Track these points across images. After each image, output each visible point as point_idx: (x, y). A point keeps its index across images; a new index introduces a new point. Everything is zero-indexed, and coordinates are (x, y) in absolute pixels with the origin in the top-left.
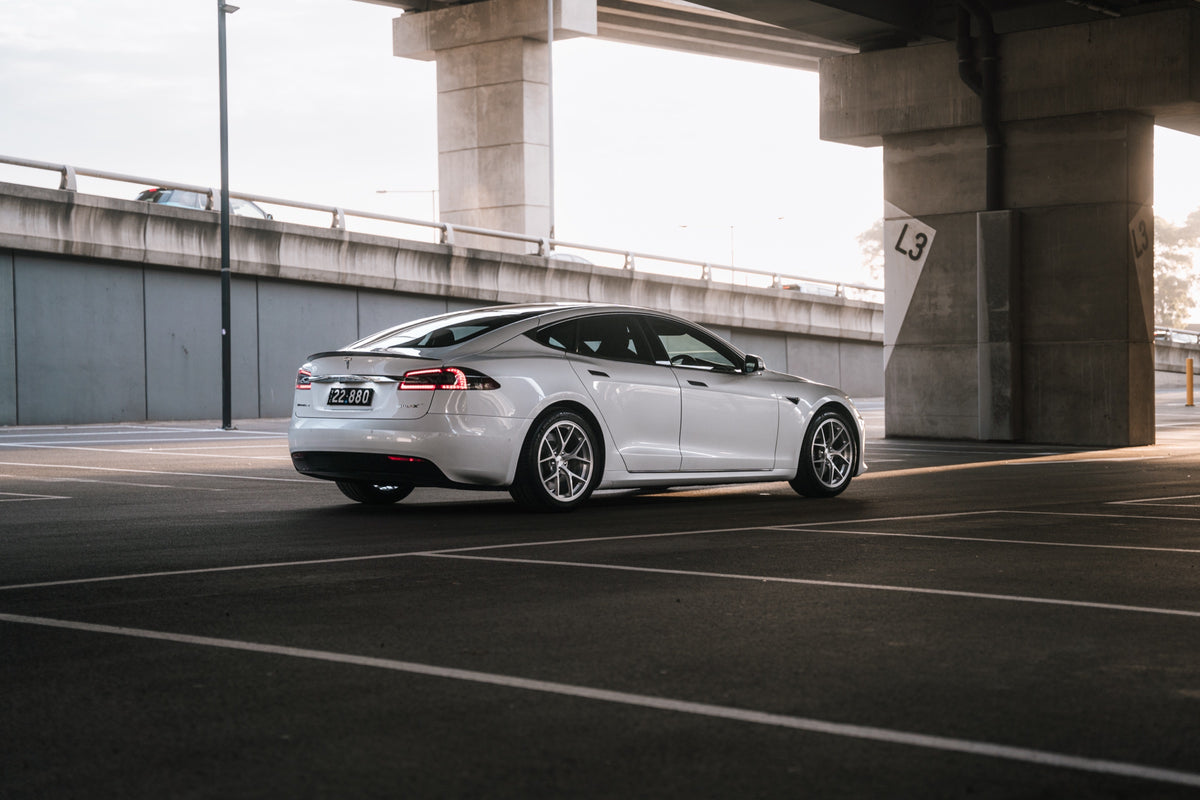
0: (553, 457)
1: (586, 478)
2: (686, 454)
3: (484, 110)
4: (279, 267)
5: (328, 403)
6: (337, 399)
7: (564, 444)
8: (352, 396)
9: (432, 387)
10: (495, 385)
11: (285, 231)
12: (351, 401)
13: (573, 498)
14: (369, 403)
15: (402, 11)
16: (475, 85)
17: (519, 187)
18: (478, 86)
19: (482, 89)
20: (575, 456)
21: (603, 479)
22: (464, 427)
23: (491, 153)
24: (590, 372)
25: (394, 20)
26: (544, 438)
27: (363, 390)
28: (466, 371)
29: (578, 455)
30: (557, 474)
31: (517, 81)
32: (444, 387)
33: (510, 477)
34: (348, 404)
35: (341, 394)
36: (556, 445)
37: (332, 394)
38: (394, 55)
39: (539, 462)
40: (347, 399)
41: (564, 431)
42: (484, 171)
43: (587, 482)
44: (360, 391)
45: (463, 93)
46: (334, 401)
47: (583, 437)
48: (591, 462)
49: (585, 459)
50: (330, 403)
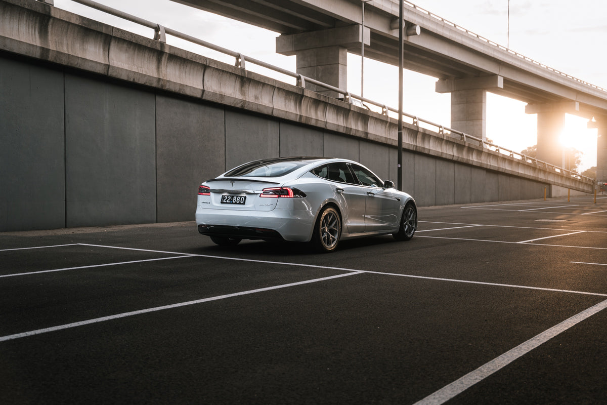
3: (320, 75)
4: (368, 133)
5: (221, 203)
6: (226, 200)
7: (329, 222)
8: (234, 199)
9: (277, 196)
11: (371, 115)
12: (234, 202)
13: (332, 246)
14: (244, 204)
15: (280, 34)
16: (316, 65)
18: (317, 66)
19: (319, 67)
20: (332, 227)
25: (276, 38)
26: (322, 219)
27: (241, 197)
31: (336, 64)
32: (282, 196)
34: (232, 203)
35: (228, 198)
37: (223, 198)
38: (276, 52)
39: (321, 231)
40: (232, 201)
44: (239, 197)
45: (310, 68)
46: (224, 201)
48: (338, 230)
49: (336, 229)
50: (222, 203)
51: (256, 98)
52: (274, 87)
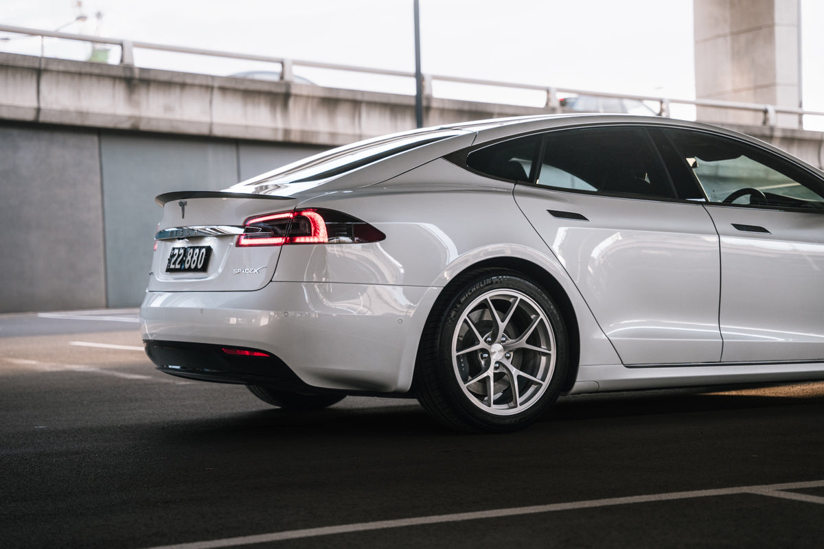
0: (482, 344)
1: (543, 379)
2: (729, 337)
5: (168, 270)
6: (176, 263)
7: (502, 326)
8: (189, 257)
9: (280, 240)
10: (379, 236)
12: (187, 266)
13: (520, 409)
14: (204, 269)
17: (770, 67)
20: (522, 343)
21: (579, 378)
22: (325, 301)
23: (743, 38)
24: (551, 212)
26: (464, 316)
27: (200, 248)
28: (326, 214)
29: (528, 342)
30: (490, 373)
32: (297, 240)
33: (404, 379)
34: (184, 270)
35: (179, 256)
36: (488, 327)
37: (171, 257)
39: (454, 354)
40: (184, 262)
41: (502, 305)
42: (736, 55)
43: (545, 384)
44: (197, 251)
46: (172, 266)
47: (538, 315)
48: (553, 352)
49: (543, 349)
50: (170, 269)
51: (168, 108)
52: (209, 88)
